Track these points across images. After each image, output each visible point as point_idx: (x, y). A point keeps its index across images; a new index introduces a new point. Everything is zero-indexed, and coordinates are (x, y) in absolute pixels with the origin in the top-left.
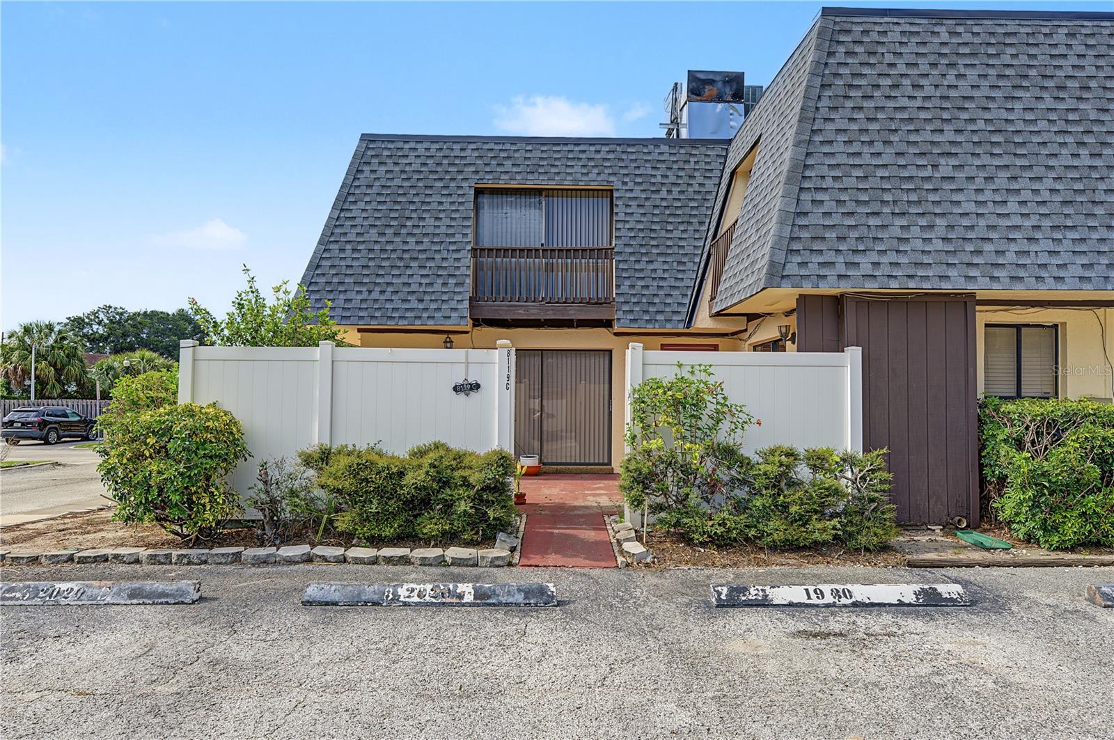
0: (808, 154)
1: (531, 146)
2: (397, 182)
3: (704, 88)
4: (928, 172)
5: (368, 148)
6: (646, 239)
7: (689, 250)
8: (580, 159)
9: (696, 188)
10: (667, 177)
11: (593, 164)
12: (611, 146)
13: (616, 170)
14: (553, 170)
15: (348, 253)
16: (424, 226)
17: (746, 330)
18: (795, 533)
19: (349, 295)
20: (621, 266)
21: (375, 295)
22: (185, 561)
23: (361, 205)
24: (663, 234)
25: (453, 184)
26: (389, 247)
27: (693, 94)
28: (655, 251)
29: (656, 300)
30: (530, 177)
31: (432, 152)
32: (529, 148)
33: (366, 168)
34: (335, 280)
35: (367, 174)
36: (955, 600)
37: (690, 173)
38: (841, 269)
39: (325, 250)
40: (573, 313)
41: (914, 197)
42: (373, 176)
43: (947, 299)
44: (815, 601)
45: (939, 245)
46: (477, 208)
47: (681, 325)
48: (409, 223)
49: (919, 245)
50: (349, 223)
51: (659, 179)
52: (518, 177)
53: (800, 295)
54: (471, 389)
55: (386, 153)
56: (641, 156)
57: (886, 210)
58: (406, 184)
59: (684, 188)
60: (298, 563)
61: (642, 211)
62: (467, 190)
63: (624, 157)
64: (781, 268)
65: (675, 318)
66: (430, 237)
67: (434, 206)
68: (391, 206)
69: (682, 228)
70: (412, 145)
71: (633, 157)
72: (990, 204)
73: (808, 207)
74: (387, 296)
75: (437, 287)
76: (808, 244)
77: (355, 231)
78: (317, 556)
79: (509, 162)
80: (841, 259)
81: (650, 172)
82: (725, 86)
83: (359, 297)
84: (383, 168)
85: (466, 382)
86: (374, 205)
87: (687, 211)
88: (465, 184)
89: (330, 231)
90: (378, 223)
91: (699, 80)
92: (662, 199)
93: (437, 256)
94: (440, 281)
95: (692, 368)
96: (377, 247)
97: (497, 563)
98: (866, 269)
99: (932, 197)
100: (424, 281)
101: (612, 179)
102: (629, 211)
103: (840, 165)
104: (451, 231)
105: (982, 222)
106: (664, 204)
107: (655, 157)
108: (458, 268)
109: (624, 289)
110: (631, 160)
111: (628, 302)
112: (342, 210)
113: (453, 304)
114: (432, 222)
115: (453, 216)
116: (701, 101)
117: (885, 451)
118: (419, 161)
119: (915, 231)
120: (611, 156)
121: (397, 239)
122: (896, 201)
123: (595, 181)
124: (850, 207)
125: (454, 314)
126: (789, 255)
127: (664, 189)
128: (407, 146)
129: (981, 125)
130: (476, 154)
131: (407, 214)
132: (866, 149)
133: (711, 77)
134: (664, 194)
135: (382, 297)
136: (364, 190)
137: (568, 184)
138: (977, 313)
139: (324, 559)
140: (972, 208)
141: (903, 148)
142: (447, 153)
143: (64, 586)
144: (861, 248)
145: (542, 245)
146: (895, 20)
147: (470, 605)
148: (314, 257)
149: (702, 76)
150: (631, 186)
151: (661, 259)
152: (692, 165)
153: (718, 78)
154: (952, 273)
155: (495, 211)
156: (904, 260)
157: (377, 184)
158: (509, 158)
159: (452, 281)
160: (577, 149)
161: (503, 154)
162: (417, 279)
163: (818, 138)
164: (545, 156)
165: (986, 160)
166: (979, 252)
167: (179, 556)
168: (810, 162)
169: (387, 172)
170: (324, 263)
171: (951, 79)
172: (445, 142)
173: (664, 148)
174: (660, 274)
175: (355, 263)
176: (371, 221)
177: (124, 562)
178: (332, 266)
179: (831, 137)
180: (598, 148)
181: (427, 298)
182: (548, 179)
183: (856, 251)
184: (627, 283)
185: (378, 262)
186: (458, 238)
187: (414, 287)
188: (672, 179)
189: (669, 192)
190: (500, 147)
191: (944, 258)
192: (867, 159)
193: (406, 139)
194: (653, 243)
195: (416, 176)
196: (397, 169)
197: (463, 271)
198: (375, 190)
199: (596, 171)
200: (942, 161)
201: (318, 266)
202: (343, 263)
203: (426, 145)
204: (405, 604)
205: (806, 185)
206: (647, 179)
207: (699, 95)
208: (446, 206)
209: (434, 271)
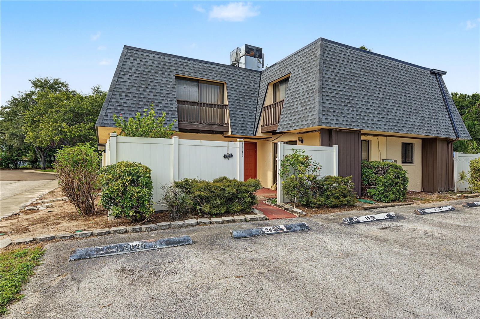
1: (195, 62)
2: (142, 69)
3: (251, 52)
4: (350, 94)
5: (128, 52)
6: (239, 103)
7: (252, 108)
8: (213, 70)
9: (252, 87)
10: (243, 81)
11: (218, 73)
12: (223, 67)
13: (226, 76)
14: (204, 73)
15: (124, 97)
16: (156, 89)
17: (271, 138)
18: (338, 202)
20: (231, 112)
22: (150, 229)
23: (127, 76)
24: (244, 102)
25: (166, 73)
26: (142, 96)
28: (241, 108)
29: (243, 126)
30: (196, 74)
31: (156, 59)
33: (128, 61)
34: (119, 108)
35: (128, 63)
36: (394, 217)
37: (250, 81)
39: (113, 94)
40: (215, 128)
41: (348, 101)
42: (131, 65)
45: (355, 116)
47: (252, 135)
48: (150, 87)
49: (351, 116)
50: (122, 84)
51: (240, 82)
52: (192, 74)
54: (230, 157)
55: (136, 56)
56: (234, 72)
57: (343, 104)
58: (147, 70)
59: (249, 86)
60: (195, 226)
61: (236, 93)
62: (172, 76)
63: (228, 72)
64: (321, 120)
65: (250, 132)
66: (159, 94)
67: (160, 81)
68: (141, 78)
69: (249, 100)
70: (147, 54)
72: (365, 106)
76: (327, 113)
77: (125, 87)
78: (202, 222)
79: (187, 68)
80: (335, 118)
81: (237, 79)
82: (256, 52)
84: (136, 62)
85: (228, 154)
86: (133, 77)
87: (250, 94)
88: (171, 74)
89: (114, 86)
90: (136, 85)
91: (249, 48)
92: (242, 89)
93: (163, 102)
94: (165, 112)
96: (136, 96)
98: (341, 122)
99: (352, 102)
100: (159, 112)
101: (225, 79)
102: (232, 92)
103: (331, 89)
104: (168, 92)
105: (363, 110)
106: (243, 91)
107: (239, 74)
108: (172, 108)
109: (233, 121)
110: (231, 74)
111: (235, 126)
112: (119, 78)
113: (172, 122)
114: (159, 87)
115: (168, 86)
116: (249, 56)
117: (351, 176)
118: (151, 61)
119: (350, 111)
120: (224, 71)
121: (145, 93)
122: (345, 102)
123: (219, 79)
124: (335, 102)
126: (323, 116)
128: (145, 54)
129: (360, 82)
130: (174, 62)
131: (148, 83)
132: (336, 85)
133: (252, 48)
134: (242, 87)
136: (128, 70)
137: (210, 79)
138: (361, 137)
139: (205, 223)
140: (361, 106)
141: (344, 86)
142: (163, 60)
144: (339, 115)
145: (199, 101)
146: (338, 46)
149: (250, 47)
150: (231, 83)
151: (244, 111)
152: (250, 79)
153: (254, 49)
155: (181, 86)
156: (349, 120)
157: (133, 68)
158: (188, 66)
159: (170, 113)
160: (212, 66)
161: (185, 64)
163: (324, 79)
164: (201, 67)
165: (362, 92)
166: (364, 119)
167: (146, 228)
168: (323, 86)
170: (113, 100)
172: (161, 55)
173: (241, 71)
174: (244, 116)
175: (127, 102)
176: (133, 84)
177: (120, 233)
178: (117, 102)
179: (327, 79)
180: (219, 67)
182: (203, 77)
184: (234, 119)
185: (137, 102)
186: (171, 95)
188: (244, 83)
189: (244, 87)
190: (183, 61)
191: (357, 120)
192: (337, 88)
193: (145, 51)
194: (241, 105)
195: (150, 68)
196: (142, 63)
197: (174, 109)
198: (133, 71)
199: (219, 76)
200: (353, 91)
202: (122, 101)
203: (153, 55)
205: (324, 94)
206: (237, 81)
207: (248, 53)
208: (164, 82)
209: (163, 108)
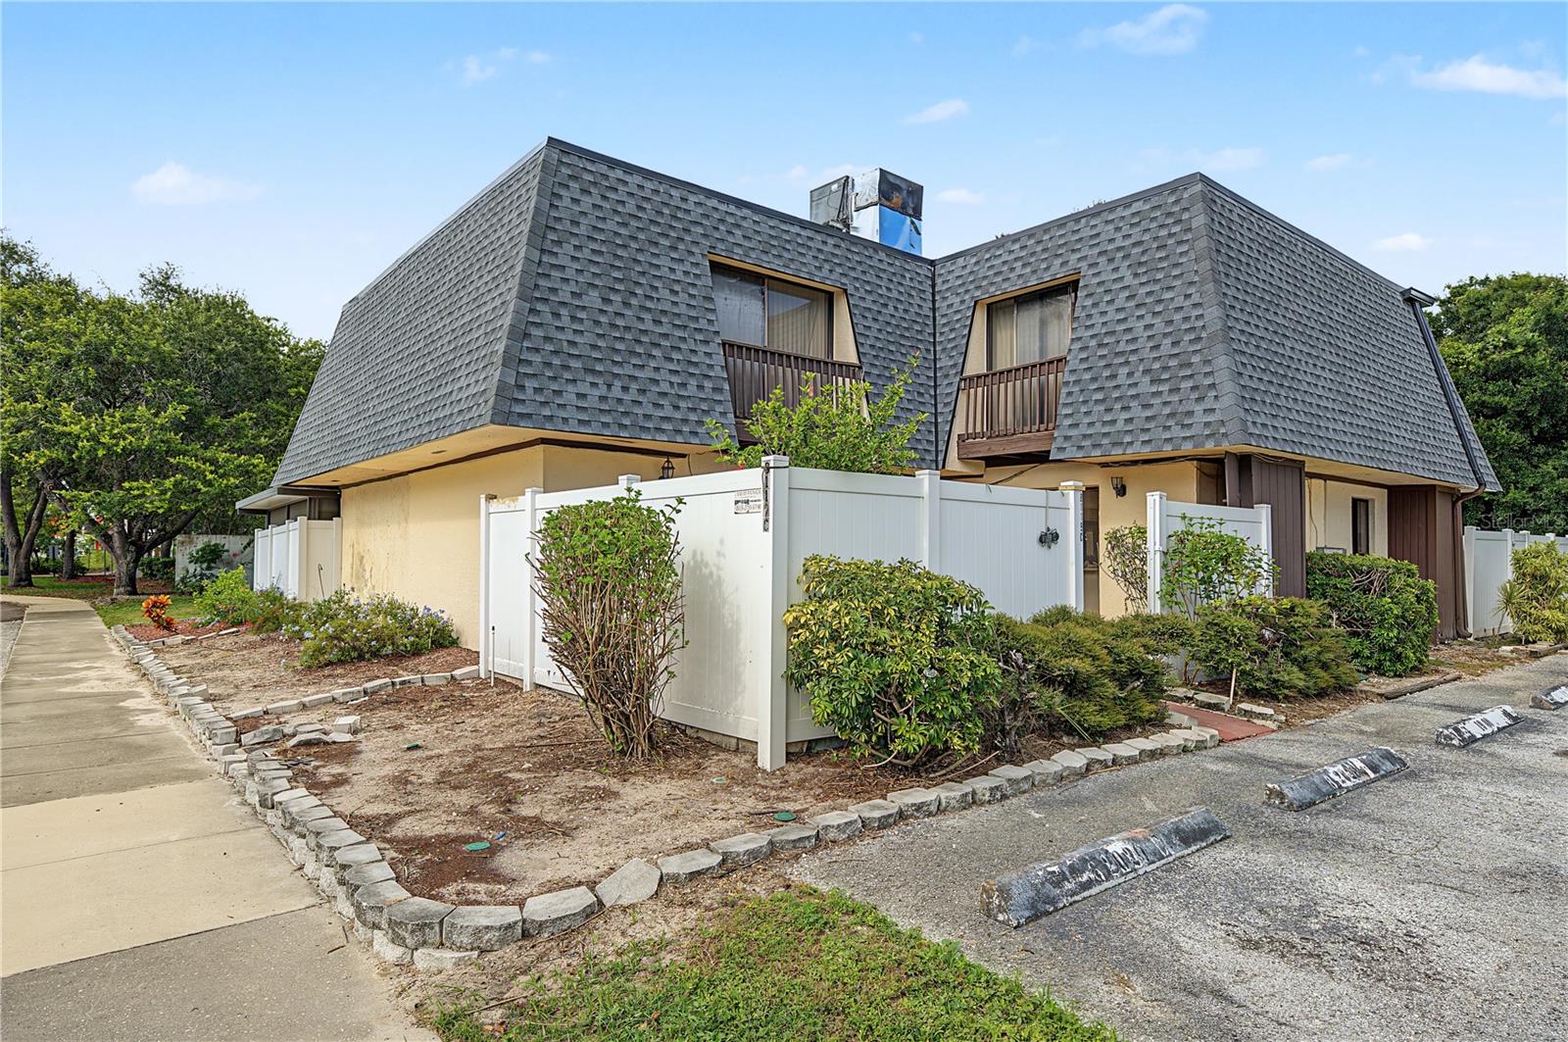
0: (1227, 316)
1: (758, 217)
2: (611, 226)
3: (892, 193)
4: (1282, 350)
5: (560, 161)
6: (887, 361)
7: (923, 379)
9: (916, 309)
10: (890, 290)
11: (823, 257)
12: (835, 239)
13: (844, 270)
14: (786, 255)
15: (565, 321)
16: (658, 299)
19: (583, 388)
20: (872, 390)
21: (617, 392)
23: (568, 249)
24: (900, 356)
25: (681, 246)
26: (620, 322)
27: (884, 196)
31: (647, 193)
32: (756, 218)
33: (565, 193)
34: (556, 361)
35: (567, 202)
37: (908, 289)
39: (530, 311)
42: (576, 208)
43: (1297, 464)
48: (639, 291)
50: (557, 274)
51: (885, 291)
52: (752, 255)
55: (588, 177)
56: (864, 259)
58: (624, 231)
59: (906, 306)
61: (878, 326)
62: (698, 259)
63: (850, 256)
65: (928, 456)
66: (670, 316)
67: (665, 272)
68: (610, 259)
69: (913, 352)
70: (620, 174)
71: (858, 258)
72: (1313, 386)
73: (1241, 367)
74: (633, 394)
75: (693, 390)
76: (1251, 404)
77: (567, 288)
79: (738, 232)
80: (1269, 421)
81: (875, 280)
82: (908, 196)
83: (597, 393)
84: (588, 200)
86: (586, 253)
87: (913, 333)
88: (696, 250)
89: (533, 281)
90: (597, 282)
91: (889, 182)
92: (891, 315)
93: (683, 346)
94: (694, 382)
96: (603, 319)
99: (1289, 373)
100: (676, 379)
101: (843, 280)
102: (865, 323)
103: (1244, 331)
104: (693, 313)
105: (1314, 401)
106: (894, 321)
107: (875, 263)
108: (713, 367)
110: (857, 262)
112: (542, 251)
113: (718, 417)
114: (667, 295)
115: (691, 292)
116: (889, 206)
118: (633, 201)
119: (1291, 402)
120: (838, 252)
121: (629, 312)
122: (1277, 373)
123: (828, 278)
124: (1259, 373)
127: (891, 304)
128: (611, 174)
129: (1291, 314)
130: (700, 210)
131: (634, 276)
132: (1251, 320)
133: (898, 182)
134: (891, 309)
135: (627, 397)
136: (568, 227)
137: (803, 277)
139: (1107, 764)
140: (1307, 387)
141: (1266, 324)
142: (666, 199)
144: (1274, 412)
146: (1232, 201)
149: (891, 179)
150: (861, 292)
152: (908, 282)
153: (904, 186)
157: (585, 221)
158: (739, 226)
159: (708, 384)
160: (803, 233)
161: (730, 219)
162: (663, 375)
163: (1227, 301)
164: (773, 233)
165: (1301, 346)
168: (1229, 323)
169: (594, 206)
170: (533, 331)
171: (1269, 268)
172: (660, 184)
174: (905, 404)
175: (578, 339)
176: (588, 278)
178: (547, 339)
179: (1232, 302)
180: (823, 238)
181: (683, 404)
183: (1273, 416)
185: (609, 342)
186: (702, 324)
187: (664, 387)
188: (895, 294)
189: (895, 308)
190: (725, 208)
192: (1254, 329)
193: (611, 163)
194: (894, 366)
195: (634, 223)
196: (607, 205)
197: (716, 371)
198: (583, 230)
199: (827, 266)
200: (1285, 341)
201: (525, 335)
202: (562, 336)
203: (637, 180)
205: (1234, 346)
206: (874, 288)
207: (888, 199)
208: (679, 276)
209: (684, 366)
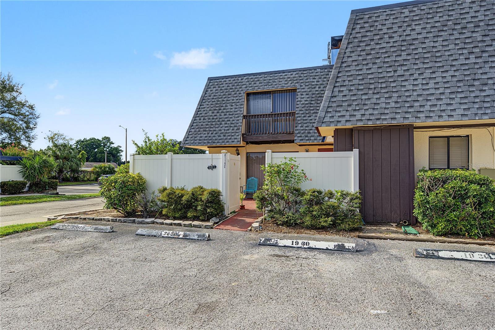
0: (339, 72)
1: (266, 75)
2: (219, 93)
3: (338, 43)
4: (392, 74)
5: (210, 82)
6: (309, 107)
8: (284, 78)
10: (319, 81)
11: (289, 80)
12: (297, 72)
13: (298, 81)
14: (274, 84)
15: (202, 120)
16: (227, 109)
19: (202, 135)
20: (298, 119)
21: (210, 135)
22: (120, 221)
23: (207, 103)
24: (316, 105)
25: (238, 93)
26: (215, 117)
27: (333, 46)
28: (312, 112)
29: (311, 131)
30: (265, 87)
31: (231, 82)
32: (266, 76)
33: (209, 90)
34: (197, 130)
35: (209, 92)
36: (350, 249)
37: (328, 79)
38: (348, 118)
39: (195, 120)
40: (280, 138)
41: (384, 85)
43: (399, 127)
44: (294, 245)
45: (393, 105)
46: (248, 100)
47: (321, 141)
48: (222, 108)
49: (384, 105)
50: (202, 110)
51: (316, 83)
52: (261, 88)
53: (335, 129)
54: (213, 168)
55: (216, 83)
56: (309, 74)
57: (371, 92)
58: (222, 94)
59: (325, 85)
60: (149, 224)
61: (308, 96)
62: (243, 94)
63: (302, 75)
64: (322, 119)
65: (318, 138)
66: (229, 112)
67: (231, 101)
68: (216, 102)
70: (225, 80)
71: (306, 75)
72: (420, 85)
73: (336, 94)
74: (214, 135)
75: (230, 131)
76: (335, 109)
77: (204, 112)
78: (155, 222)
79: (258, 82)
80: (348, 114)
81: (312, 80)
83: (205, 136)
84: (215, 89)
85: (212, 166)
86: (211, 103)
88: (242, 92)
89: (197, 113)
90: (212, 109)
91: (336, 40)
92: (316, 91)
93: (231, 119)
94: (231, 128)
95: (290, 159)
96: (211, 118)
97: (207, 227)
98: (359, 117)
99: (392, 85)
100: (226, 129)
101: (296, 85)
102: (302, 97)
103: (352, 75)
104: (236, 110)
105: (415, 93)
106: (317, 93)
107: (315, 74)
109: (298, 128)
110: (305, 76)
111: (300, 133)
112: (201, 105)
113: (235, 137)
114: (230, 107)
115: (237, 104)
116: (337, 49)
118: (227, 85)
119: (383, 100)
120: (297, 76)
121: (218, 114)
122: (376, 88)
123: (289, 86)
124: (355, 92)
125: (236, 140)
126: (326, 114)
127: (317, 87)
128: (223, 80)
129: (420, 50)
130: (246, 80)
131: (222, 105)
132: (365, 67)
133: (341, 38)
134: (317, 89)
135: (212, 135)
136: (208, 97)
137: (279, 89)
138: (414, 132)
139: (157, 223)
140: (411, 87)
141: (382, 65)
142: (236, 81)
143: (80, 225)
144: (357, 108)
145: (271, 112)
146: (384, 10)
147: (181, 238)
148: (191, 123)
149: (337, 38)
150: (304, 86)
151: (314, 115)
154: (398, 116)
155: (255, 101)
156: (376, 112)
157: (212, 95)
159: (236, 128)
160: (284, 74)
161: (256, 80)
162: (223, 128)
163: (345, 65)
164: (271, 78)
165: (421, 66)
166: (412, 107)
167: (118, 220)
168: (339, 75)
169: (216, 90)
170: (195, 124)
171: (408, 32)
172: (236, 77)
173: (319, 70)
174: (313, 121)
175: (204, 124)
176: (210, 108)
177: (106, 221)
178: (197, 125)
179: (350, 63)
180: (292, 73)
181: (227, 135)
182: (272, 87)
183: (355, 110)
184: (300, 125)
185: (211, 123)
186: (238, 112)
187: (223, 131)
188: (321, 82)
189: (319, 88)
190: (255, 77)
191: (394, 110)
192: (364, 71)
193: (223, 78)
194: (311, 109)
195: (225, 91)
196: (219, 89)
197: (240, 124)
198: (212, 97)
199: (290, 82)
200: (399, 68)
201: (192, 126)
202: (200, 124)
203: (229, 79)
204: (163, 237)
205: (337, 85)
206: (311, 83)
208: (235, 101)
209: (230, 125)
